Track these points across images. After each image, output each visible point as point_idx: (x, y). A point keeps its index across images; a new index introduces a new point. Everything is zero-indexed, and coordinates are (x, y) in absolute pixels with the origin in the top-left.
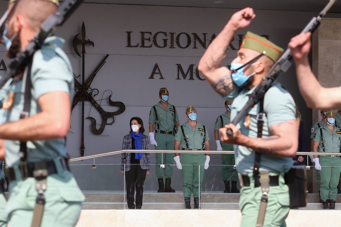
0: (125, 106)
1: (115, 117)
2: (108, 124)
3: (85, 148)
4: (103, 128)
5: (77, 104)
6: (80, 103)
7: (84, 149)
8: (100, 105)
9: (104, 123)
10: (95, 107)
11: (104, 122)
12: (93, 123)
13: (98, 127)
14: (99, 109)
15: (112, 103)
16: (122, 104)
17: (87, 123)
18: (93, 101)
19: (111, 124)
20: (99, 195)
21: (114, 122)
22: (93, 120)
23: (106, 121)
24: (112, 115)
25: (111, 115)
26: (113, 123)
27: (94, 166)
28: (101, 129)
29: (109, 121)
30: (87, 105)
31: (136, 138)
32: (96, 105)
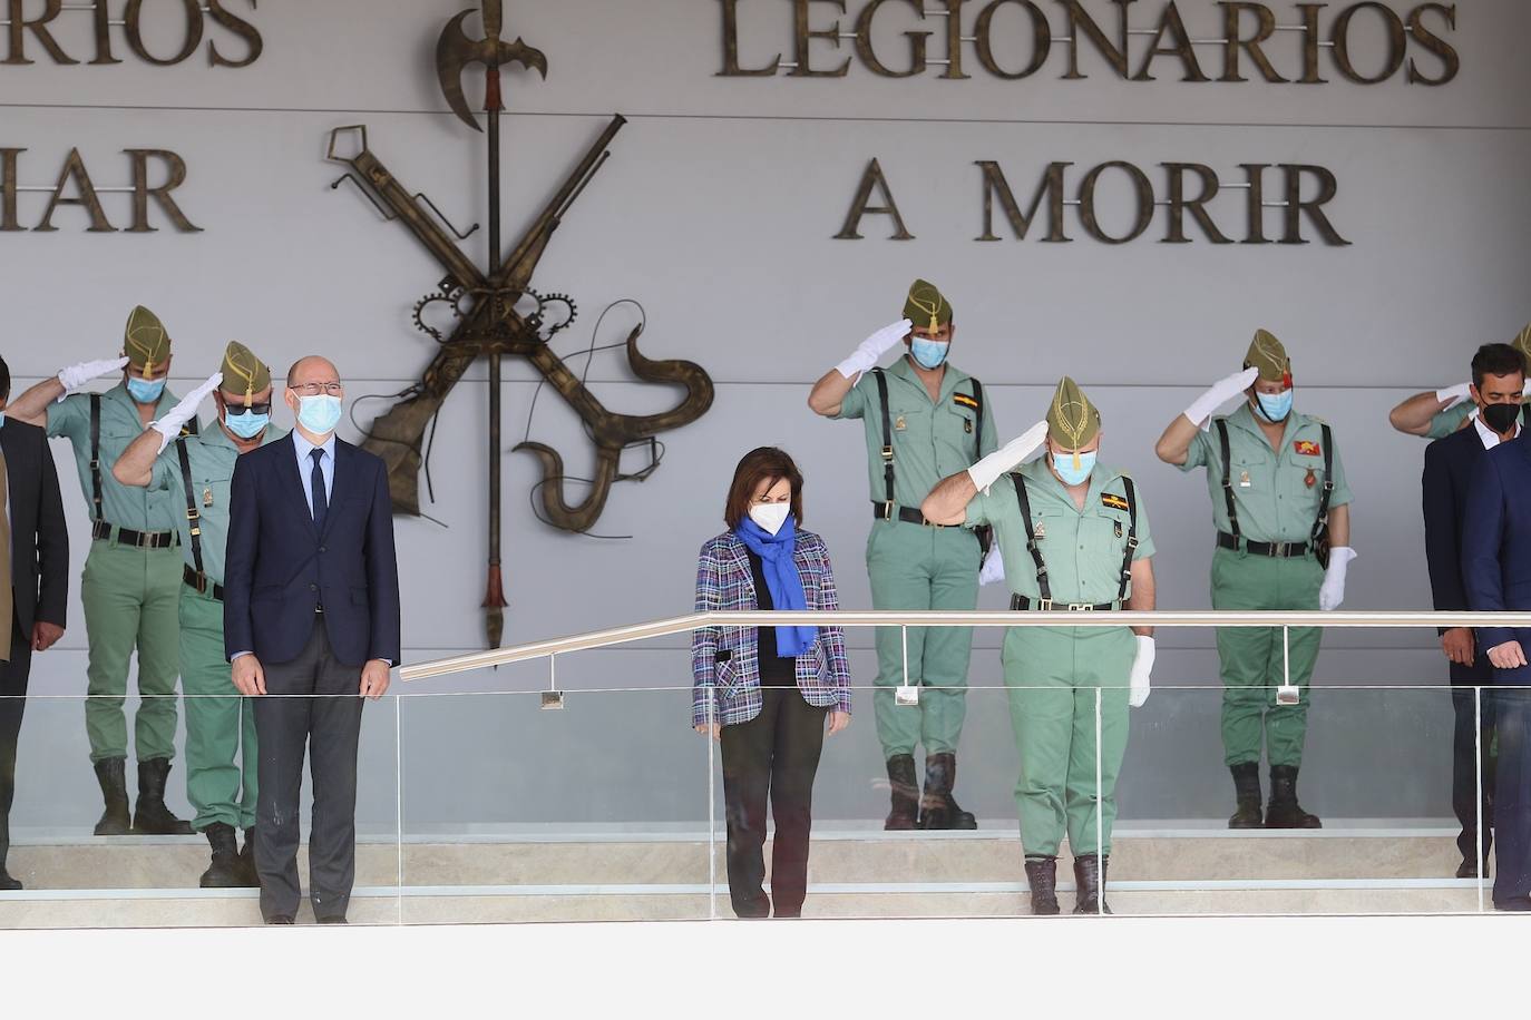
0: (710, 383)
1: (658, 438)
2: (625, 477)
3: (506, 605)
4: (598, 497)
5: (465, 376)
6: (477, 371)
7: (504, 610)
8: (581, 379)
9: (606, 472)
10: (558, 388)
11: (605, 467)
12: (545, 471)
13: (573, 494)
14: (579, 400)
15: (643, 370)
16: (699, 374)
17: (519, 474)
18: (545, 360)
19: (639, 477)
20: (584, 847)
21: (656, 464)
22: (547, 457)
23: (615, 462)
24: (646, 430)
25: (640, 430)
26: (650, 472)
27: (554, 697)
28: (588, 502)
29: (632, 459)
30: (517, 377)
31: (767, 552)
32: (563, 378)
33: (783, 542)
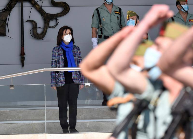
0: (69, 7)
1: (58, 18)
2: (51, 27)
3: (25, 55)
4: (45, 31)
5: (15, 6)
6: (18, 5)
7: (25, 56)
8: (41, 6)
9: (47, 26)
10: (36, 8)
11: (46, 25)
12: (33, 26)
13: (39, 31)
14: (41, 11)
15: (54, 4)
16: (66, 5)
17: (28, 27)
18: (33, 2)
19: (54, 27)
21: (57, 24)
22: (34, 23)
23: (49, 24)
24: (55, 17)
25: (54, 17)
26: (56, 26)
28: (43, 32)
29: (52, 23)
30: (27, 6)
31: (67, 50)
32: (37, 6)
33: (70, 47)
